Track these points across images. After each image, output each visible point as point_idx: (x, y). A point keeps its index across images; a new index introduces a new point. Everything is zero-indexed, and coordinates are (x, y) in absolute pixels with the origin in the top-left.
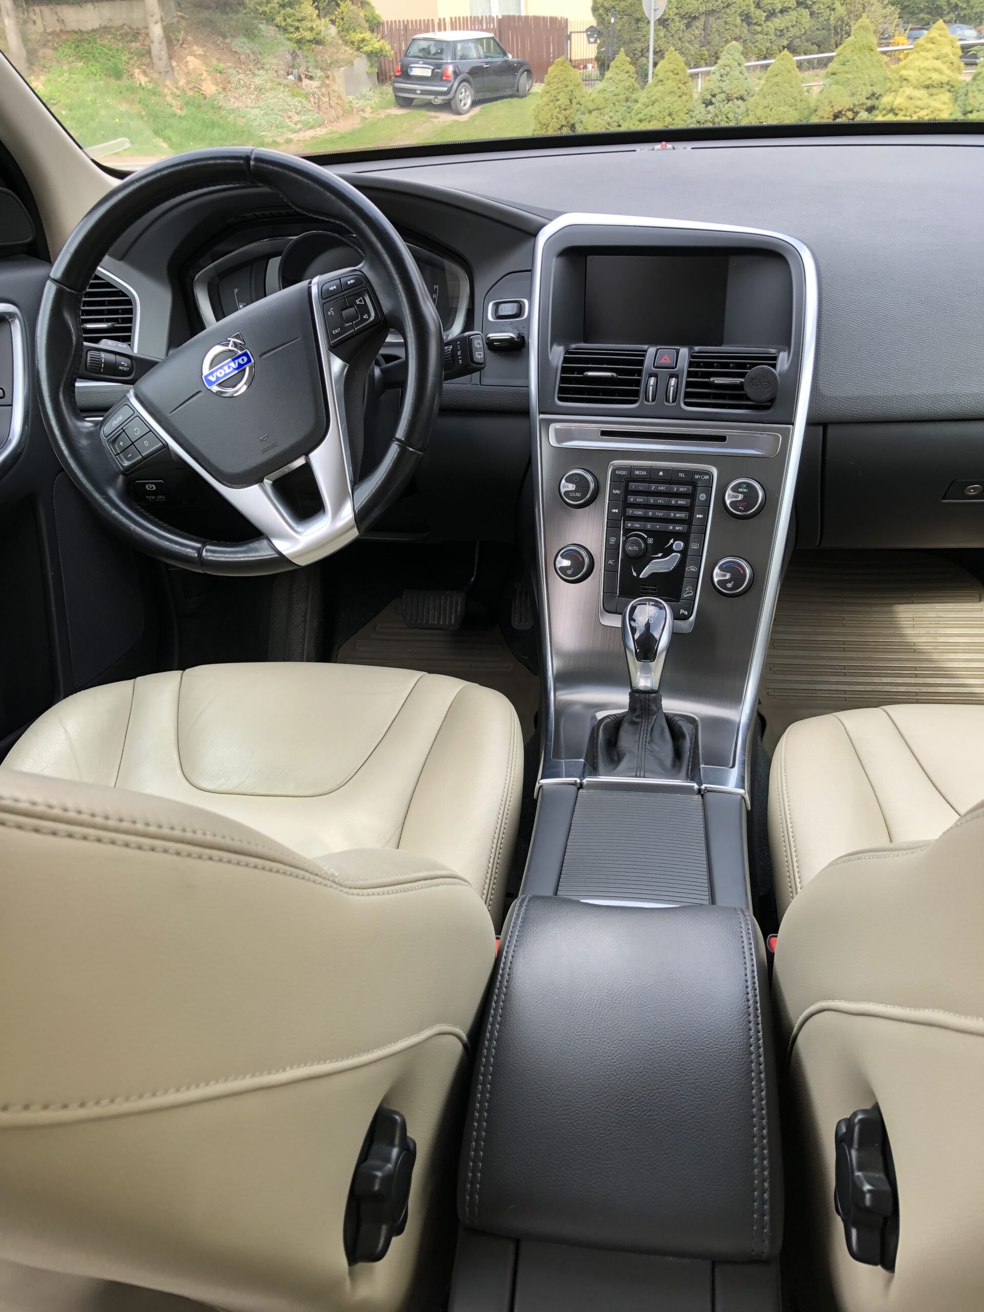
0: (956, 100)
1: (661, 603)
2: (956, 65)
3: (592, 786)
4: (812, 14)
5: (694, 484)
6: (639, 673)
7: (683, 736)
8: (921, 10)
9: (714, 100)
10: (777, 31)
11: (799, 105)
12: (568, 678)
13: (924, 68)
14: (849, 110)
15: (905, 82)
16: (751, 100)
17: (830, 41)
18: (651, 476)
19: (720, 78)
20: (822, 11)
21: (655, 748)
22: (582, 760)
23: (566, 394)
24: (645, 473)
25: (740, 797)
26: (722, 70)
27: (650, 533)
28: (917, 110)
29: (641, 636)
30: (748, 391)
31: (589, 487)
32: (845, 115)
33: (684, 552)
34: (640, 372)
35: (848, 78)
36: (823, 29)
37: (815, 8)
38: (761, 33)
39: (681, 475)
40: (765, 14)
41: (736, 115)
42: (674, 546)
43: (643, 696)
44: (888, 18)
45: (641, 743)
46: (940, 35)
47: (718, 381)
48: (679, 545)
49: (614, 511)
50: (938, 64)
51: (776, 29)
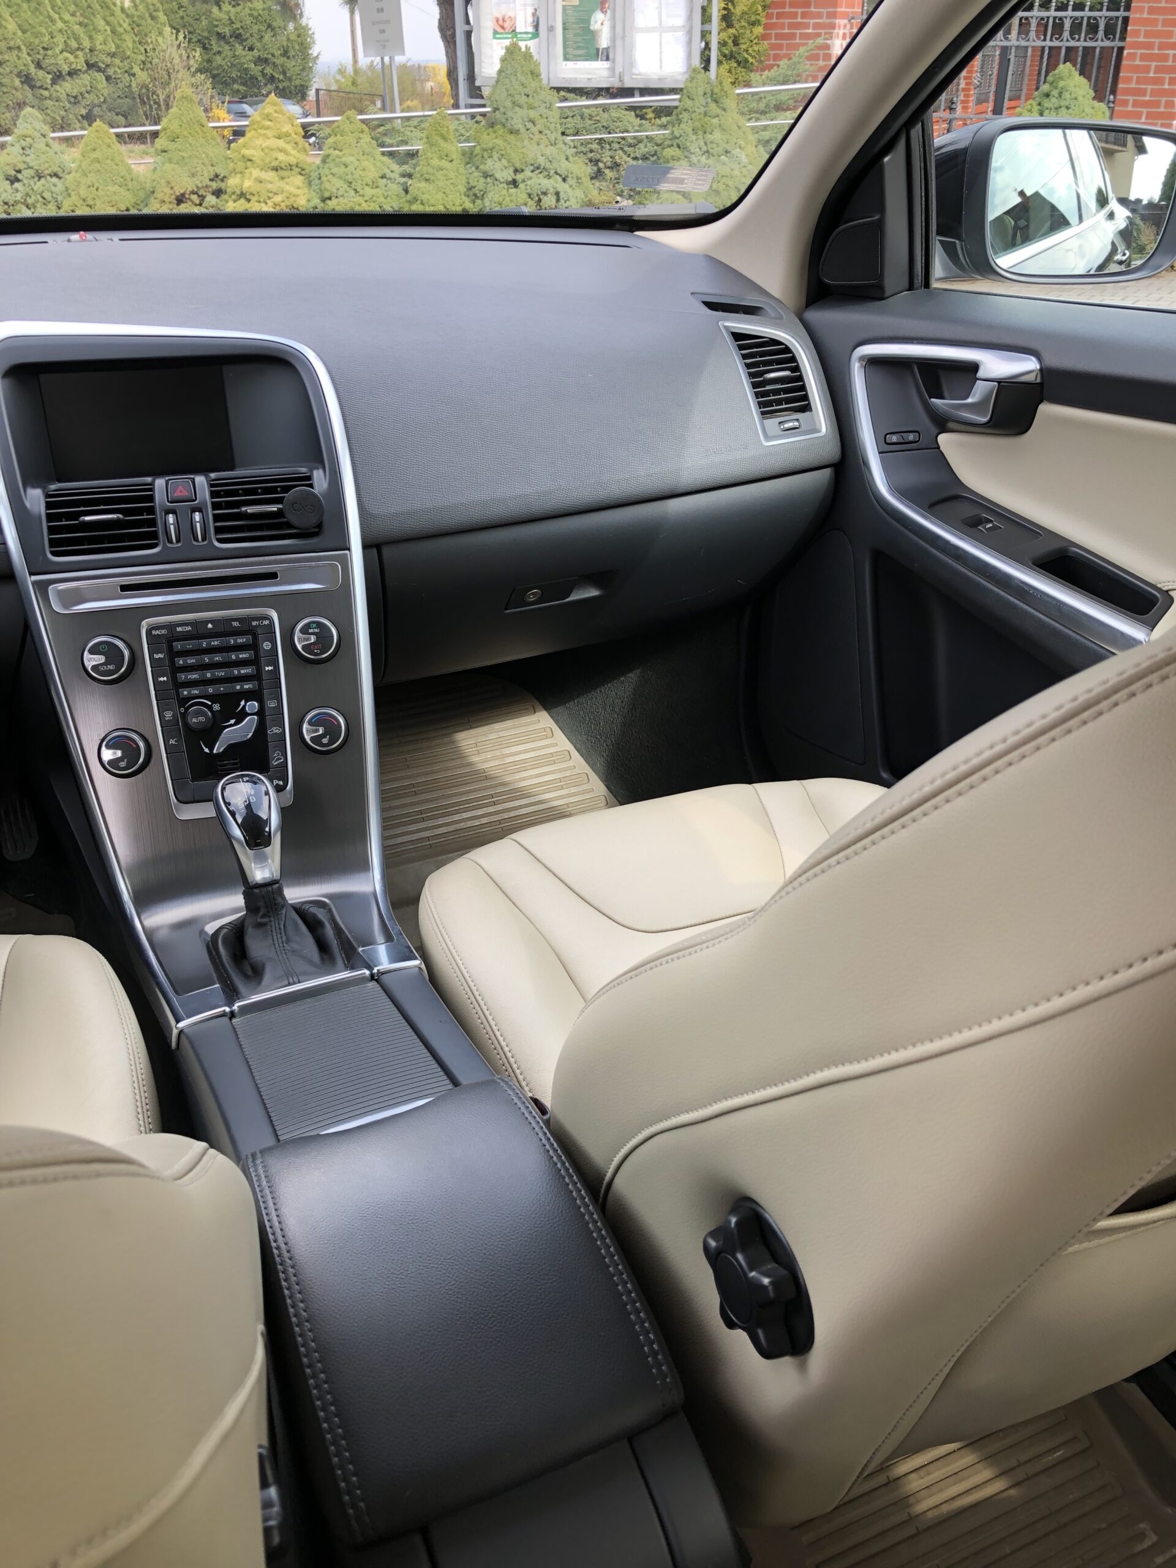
0: (310, 184)
1: (255, 776)
2: (300, 146)
3: (245, 1010)
4: (108, 78)
5: (252, 632)
6: (253, 865)
7: (320, 923)
8: (234, 81)
9: (20, 176)
10: (69, 98)
11: (130, 185)
12: (147, 898)
13: (268, 148)
14: (193, 193)
15: (249, 163)
16: (69, 177)
17: (137, 112)
18: (199, 631)
19: (22, 152)
20: (120, 76)
21: (295, 946)
22: (218, 985)
23: (59, 546)
24: (189, 628)
25: (417, 969)
26: (22, 141)
27: (213, 698)
28: (271, 195)
29: (244, 819)
30: (291, 517)
31: (123, 656)
32: (189, 199)
33: (261, 713)
34: (151, 510)
35: (183, 158)
36: (126, 97)
37: (110, 72)
38: (50, 98)
39: (235, 624)
40: (50, 76)
41: (54, 195)
42: (247, 709)
43: (264, 889)
44: (200, 88)
45: (277, 945)
46: (276, 111)
47: (250, 510)
48: (253, 706)
49: (162, 679)
50: (281, 143)
51: (68, 95)
